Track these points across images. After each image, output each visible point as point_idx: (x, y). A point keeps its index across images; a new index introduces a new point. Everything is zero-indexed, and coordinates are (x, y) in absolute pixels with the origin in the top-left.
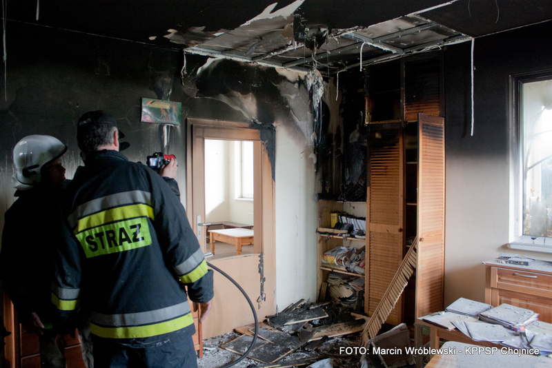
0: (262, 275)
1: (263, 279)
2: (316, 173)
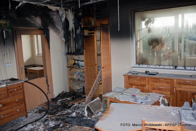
0: (48, 84)
1: (48, 86)
2: (65, 45)
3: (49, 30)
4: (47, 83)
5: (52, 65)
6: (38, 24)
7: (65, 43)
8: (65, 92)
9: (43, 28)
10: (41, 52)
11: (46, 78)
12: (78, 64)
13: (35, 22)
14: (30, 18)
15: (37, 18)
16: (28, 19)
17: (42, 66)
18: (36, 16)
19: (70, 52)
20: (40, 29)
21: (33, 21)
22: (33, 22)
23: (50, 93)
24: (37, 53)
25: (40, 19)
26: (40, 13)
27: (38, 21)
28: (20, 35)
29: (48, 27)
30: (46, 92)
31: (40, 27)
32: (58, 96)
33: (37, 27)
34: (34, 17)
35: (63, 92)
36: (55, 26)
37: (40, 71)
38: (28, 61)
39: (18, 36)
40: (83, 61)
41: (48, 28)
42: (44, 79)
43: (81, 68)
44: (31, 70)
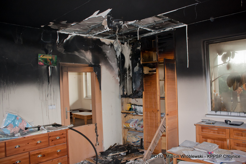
0: (97, 134)
1: (97, 136)
2: (120, 86)
3: (101, 67)
4: (96, 132)
5: (102, 109)
6: (88, 60)
7: (120, 83)
8: (117, 144)
9: (93, 64)
10: (90, 94)
11: (95, 126)
12: (135, 110)
13: (85, 57)
14: (79, 52)
15: (87, 53)
16: (77, 53)
17: (90, 111)
18: (86, 50)
19: (125, 94)
20: (90, 65)
21: (82, 56)
22: (82, 58)
23: (98, 144)
24: (85, 96)
25: (91, 54)
26: (91, 47)
27: (88, 56)
28: (66, 72)
29: (99, 63)
30: (94, 142)
31: (91, 63)
32: (109, 149)
33: (87, 63)
34: (83, 51)
35: (116, 144)
36: (109, 62)
37: (88, 116)
38: (74, 104)
39: (65, 73)
40: (142, 106)
41: (100, 65)
42: (92, 126)
43: (139, 114)
44: (77, 115)
